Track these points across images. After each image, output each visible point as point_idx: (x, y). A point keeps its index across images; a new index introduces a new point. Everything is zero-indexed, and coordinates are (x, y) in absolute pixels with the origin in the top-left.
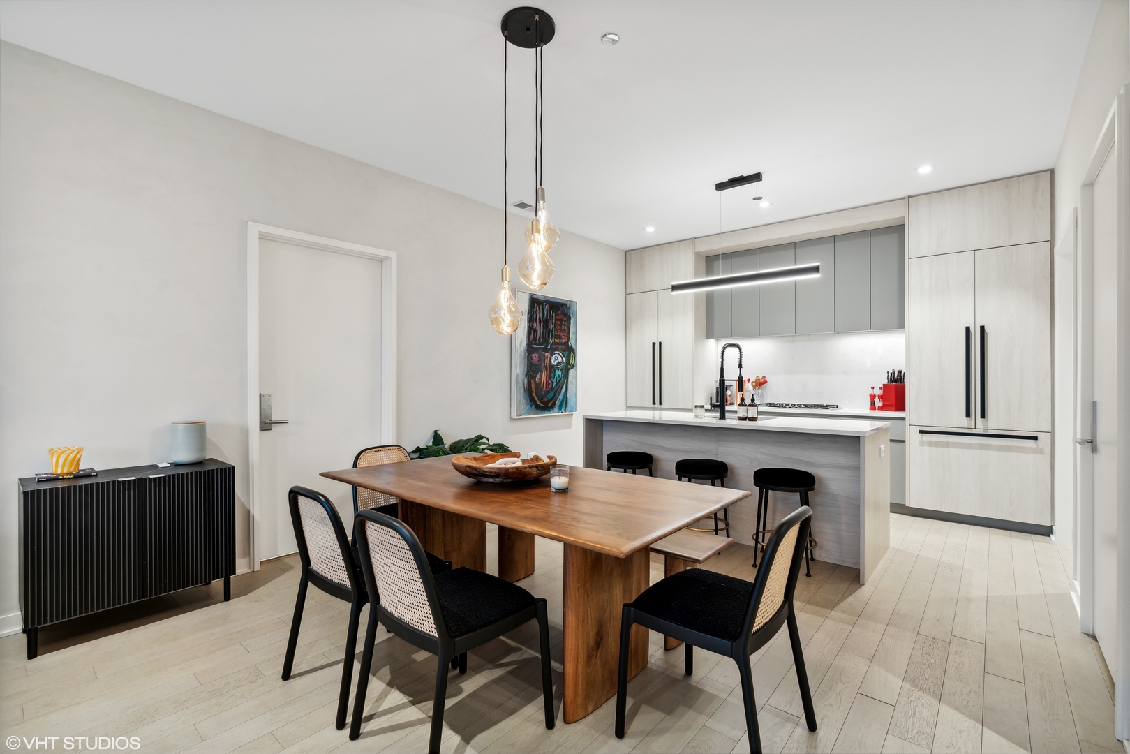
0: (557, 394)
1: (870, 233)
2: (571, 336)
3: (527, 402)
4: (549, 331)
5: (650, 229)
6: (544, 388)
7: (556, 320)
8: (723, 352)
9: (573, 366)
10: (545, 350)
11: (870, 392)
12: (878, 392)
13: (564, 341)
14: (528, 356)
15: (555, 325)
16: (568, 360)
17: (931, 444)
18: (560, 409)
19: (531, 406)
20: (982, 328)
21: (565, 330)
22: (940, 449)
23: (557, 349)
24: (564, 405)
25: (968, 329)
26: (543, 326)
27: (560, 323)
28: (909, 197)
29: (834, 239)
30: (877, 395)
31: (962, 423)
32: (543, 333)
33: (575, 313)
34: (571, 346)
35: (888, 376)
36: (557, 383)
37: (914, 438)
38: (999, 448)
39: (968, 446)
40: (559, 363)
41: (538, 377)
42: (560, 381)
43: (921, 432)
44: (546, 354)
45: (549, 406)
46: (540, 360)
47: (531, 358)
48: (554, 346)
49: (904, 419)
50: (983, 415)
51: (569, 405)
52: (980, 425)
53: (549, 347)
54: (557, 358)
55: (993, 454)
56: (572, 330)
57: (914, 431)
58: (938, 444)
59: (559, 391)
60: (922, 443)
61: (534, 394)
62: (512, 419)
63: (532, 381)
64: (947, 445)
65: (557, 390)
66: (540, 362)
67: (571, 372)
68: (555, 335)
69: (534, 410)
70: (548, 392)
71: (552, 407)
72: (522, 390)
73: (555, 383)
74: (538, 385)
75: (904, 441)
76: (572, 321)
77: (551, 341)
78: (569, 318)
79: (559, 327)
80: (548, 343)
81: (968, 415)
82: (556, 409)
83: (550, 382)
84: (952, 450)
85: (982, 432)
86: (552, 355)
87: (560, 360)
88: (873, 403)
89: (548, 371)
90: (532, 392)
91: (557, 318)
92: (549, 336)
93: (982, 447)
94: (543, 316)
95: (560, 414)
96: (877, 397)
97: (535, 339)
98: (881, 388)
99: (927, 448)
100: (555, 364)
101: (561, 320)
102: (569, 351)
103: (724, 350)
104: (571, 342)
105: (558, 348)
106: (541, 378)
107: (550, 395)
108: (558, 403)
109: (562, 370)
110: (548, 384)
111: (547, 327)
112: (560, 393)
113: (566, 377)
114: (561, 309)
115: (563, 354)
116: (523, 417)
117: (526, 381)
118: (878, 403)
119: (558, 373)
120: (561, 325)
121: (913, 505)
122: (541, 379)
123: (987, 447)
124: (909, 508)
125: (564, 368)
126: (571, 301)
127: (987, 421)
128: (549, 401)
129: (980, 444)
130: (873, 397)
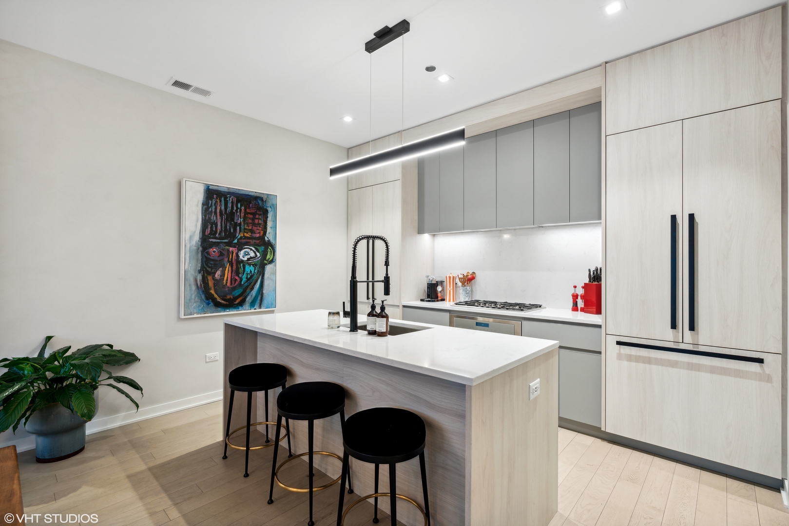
0: (248, 291)
1: (569, 114)
2: (269, 230)
3: (202, 300)
4: (235, 225)
5: (348, 119)
6: (228, 284)
7: (246, 213)
8: (355, 245)
9: (272, 261)
10: (230, 244)
11: (572, 291)
12: (580, 291)
13: (258, 235)
14: (202, 252)
15: (245, 218)
16: (264, 255)
17: (630, 358)
18: (252, 305)
19: (208, 304)
20: (692, 217)
21: (259, 224)
22: (641, 366)
23: (247, 244)
24: (258, 301)
25: (674, 218)
26: (227, 220)
27: (252, 216)
28: (606, 63)
29: (533, 123)
30: (579, 294)
31: (665, 335)
32: (226, 227)
33: (274, 207)
34: (269, 241)
35: (590, 274)
36: (248, 279)
37: (611, 350)
38: (713, 370)
39: (674, 364)
40: (251, 258)
41: (218, 274)
42: (251, 277)
43: (619, 343)
44: (231, 249)
45: (236, 303)
46: (221, 254)
47: (208, 253)
48: (243, 241)
49: (600, 326)
50: (692, 327)
51: (265, 302)
52: (688, 339)
53: (236, 241)
54: (246, 254)
55: (705, 376)
56: (270, 224)
57: (611, 341)
58: (638, 359)
59: (250, 287)
60: (620, 357)
61: (212, 292)
62: (180, 319)
63: (210, 278)
64: (649, 361)
65: (247, 287)
66: (221, 258)
67: (268, 268)
68: (245, 229)
69: (213, 308)
70: (234, 289)
71: (242, 304)
72: (194, 288)
73: (244, 280)
74: (217, 283)
75: (600, 353)
76: (270, 215)
77: (239, 235)
78: (265, 212)
79: (250, 221)
80: (234, 237)
81: (674, 326)
82: (247, 305)
83: (237, 278)
84: (654, 368)
85: (690, 348)
86: (241, 250)
87: (252, 254)
88: (575, 304)
89: (235, 267)
90: (210, 289)
91: (248, 211)
92: (235, 230)
93: (691, 367)
94: (226, 208)
95: (253, 310)
96: (579, 297)
97: (212, 233)
98: (583, 287)
99: (625, 363)
100: (245, 259)
101: (254, 214)
102: (267, 247)
103: (358, 241)
104: (269, 236)
105: (249, 242)
106: (225, 274)
107: (237, 292)
108: (249, 299)
109: (255, 265)
110: (233, 280)
111: (233, 220)
112: (252, 289)
113: (262, 273)
114: (254, 202)
115: (256, 249)
116: (195, 316)
117: (199, 277)
118: (581, 303)
119: (249, 269)
120: (253, 219)
121: (610, 429)
122: (223, 275)
123: (698, 368)
124: (605, 432)
125: (258, 264)
126: (268, 195)
127: (698, 334)
128: (236, 298)
129: (688, 363)
130: (575, 297)
